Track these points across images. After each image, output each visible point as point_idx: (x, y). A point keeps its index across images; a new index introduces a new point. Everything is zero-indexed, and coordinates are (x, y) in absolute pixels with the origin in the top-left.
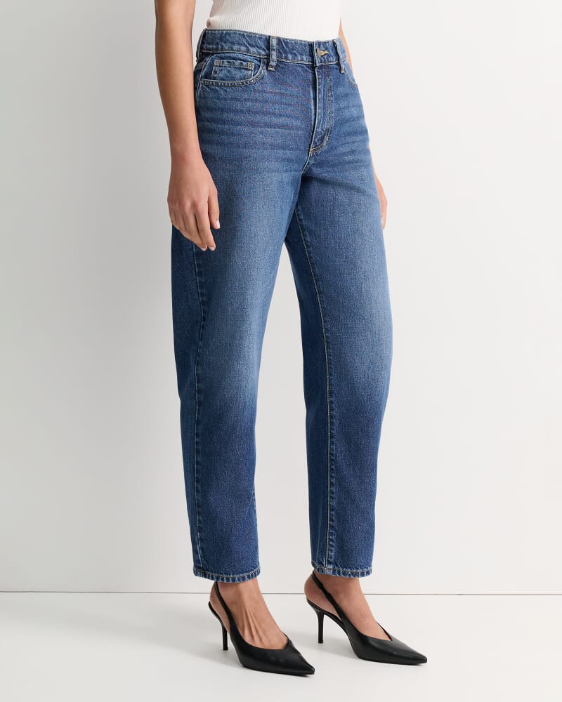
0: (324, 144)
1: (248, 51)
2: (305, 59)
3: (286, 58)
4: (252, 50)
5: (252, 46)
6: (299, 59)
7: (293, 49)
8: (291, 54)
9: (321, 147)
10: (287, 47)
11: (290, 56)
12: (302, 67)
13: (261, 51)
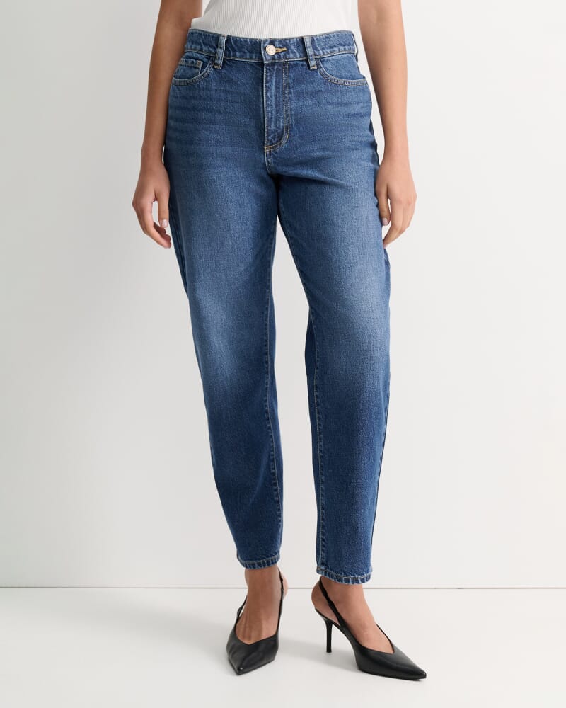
0: (284, 141)
1: (201, 50)
2: (254, 57)
3: (234, 56)
4: (205, 48)
5: (205, 44)
6: (248, 56)
7: (243, 47)
8: (240, 52)
9: (280, 144)
10: (236, 45)
11: (238, 54)
12: (252, 65)
13: (211, 49)
